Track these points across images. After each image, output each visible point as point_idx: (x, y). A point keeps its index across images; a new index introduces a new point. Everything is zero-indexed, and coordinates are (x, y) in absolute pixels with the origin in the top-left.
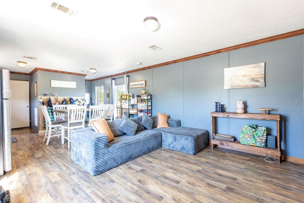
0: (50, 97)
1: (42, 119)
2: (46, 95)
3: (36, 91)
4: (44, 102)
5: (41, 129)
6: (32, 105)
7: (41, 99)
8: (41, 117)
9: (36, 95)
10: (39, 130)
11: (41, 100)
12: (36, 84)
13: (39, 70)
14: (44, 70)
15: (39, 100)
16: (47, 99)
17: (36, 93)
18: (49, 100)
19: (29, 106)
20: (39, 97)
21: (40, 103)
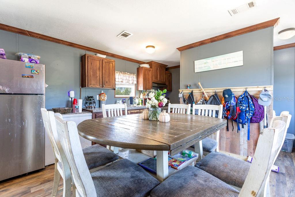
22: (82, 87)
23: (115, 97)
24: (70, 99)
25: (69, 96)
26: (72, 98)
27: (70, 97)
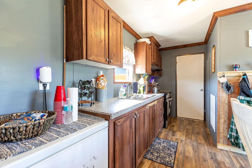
0: (246, 71)
1: (225, 121)
2: (234, 67)
3: (213, 63)
4: (231, 84)
5: (221, 141)
6: (208, 88)
7: (224, 76)
8: (223, 116)
9: (213, 71)
10: (219, 143)
11: (223, 80)
12: (213, 50)
13: (221, 16)
14: (230, 13)
15: (219, 79)
16: (238, 78)
17: (213, 66)
18: (244, 79)
19: (203, 89)
20: (219, 74)
21: (221, 85)
22: (67, 60)
23: (114, 83)
24: (41, 88)
25: (38, 79)
26: (45, 85)
27: (41, 82)
